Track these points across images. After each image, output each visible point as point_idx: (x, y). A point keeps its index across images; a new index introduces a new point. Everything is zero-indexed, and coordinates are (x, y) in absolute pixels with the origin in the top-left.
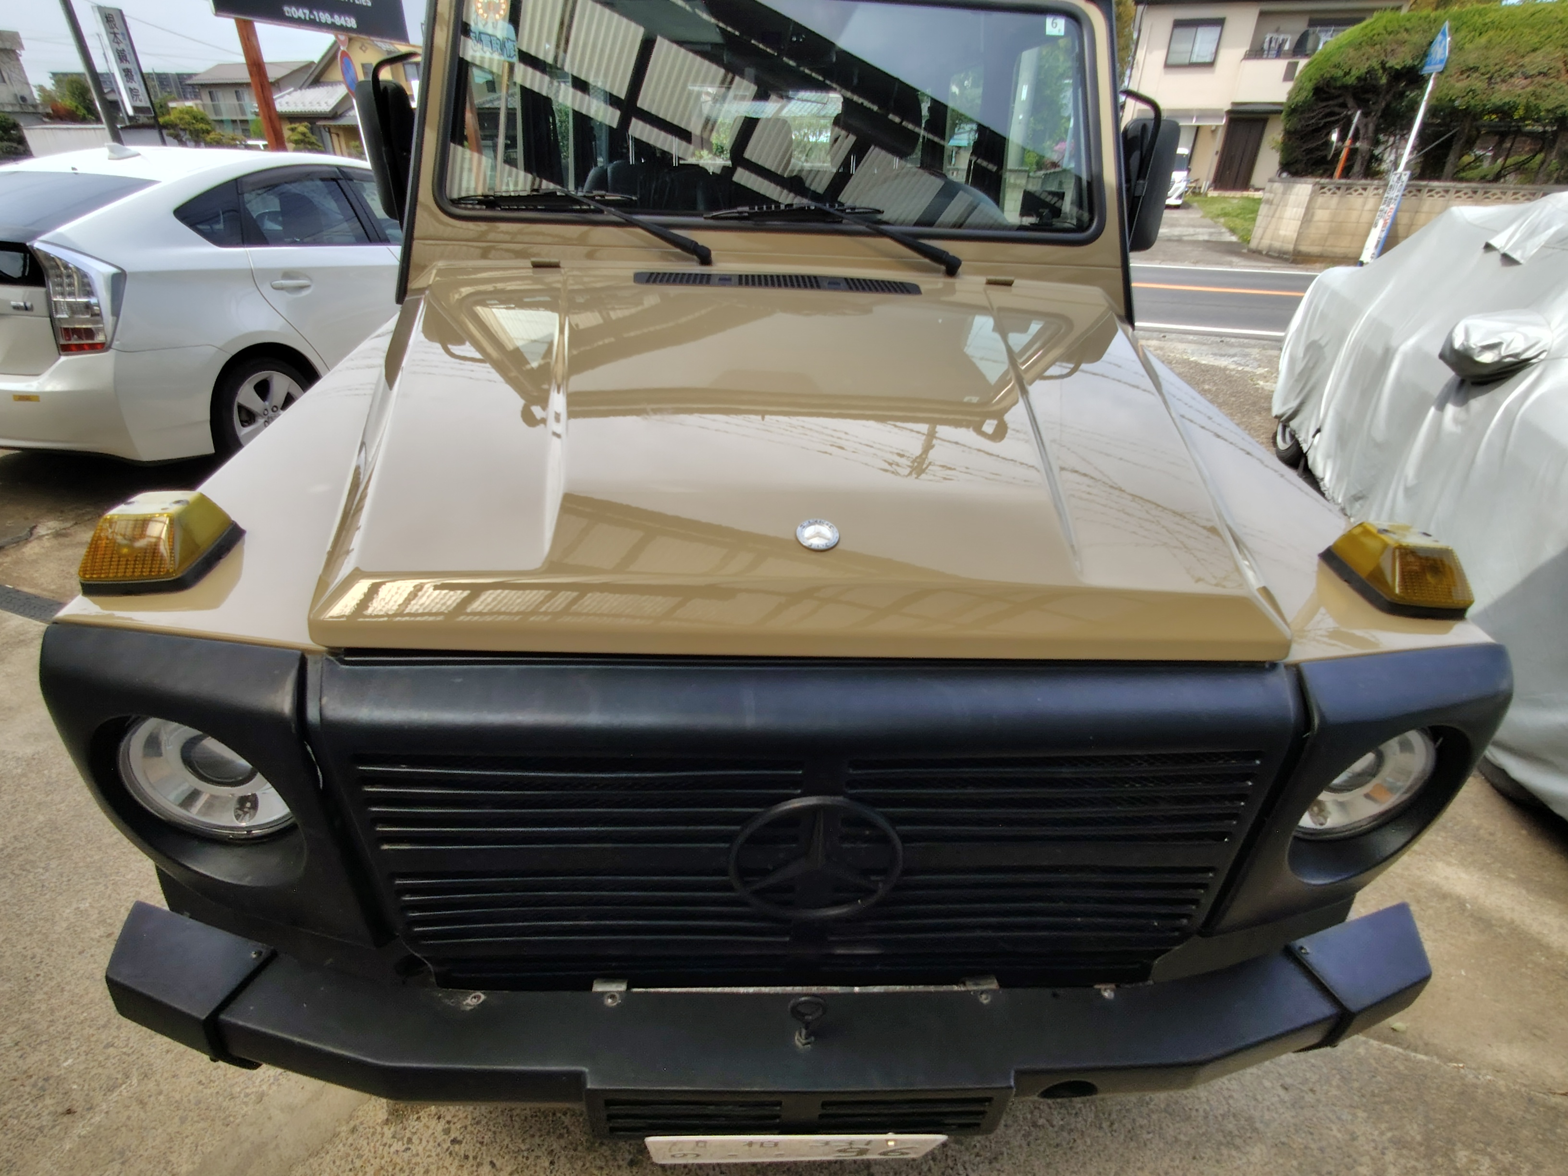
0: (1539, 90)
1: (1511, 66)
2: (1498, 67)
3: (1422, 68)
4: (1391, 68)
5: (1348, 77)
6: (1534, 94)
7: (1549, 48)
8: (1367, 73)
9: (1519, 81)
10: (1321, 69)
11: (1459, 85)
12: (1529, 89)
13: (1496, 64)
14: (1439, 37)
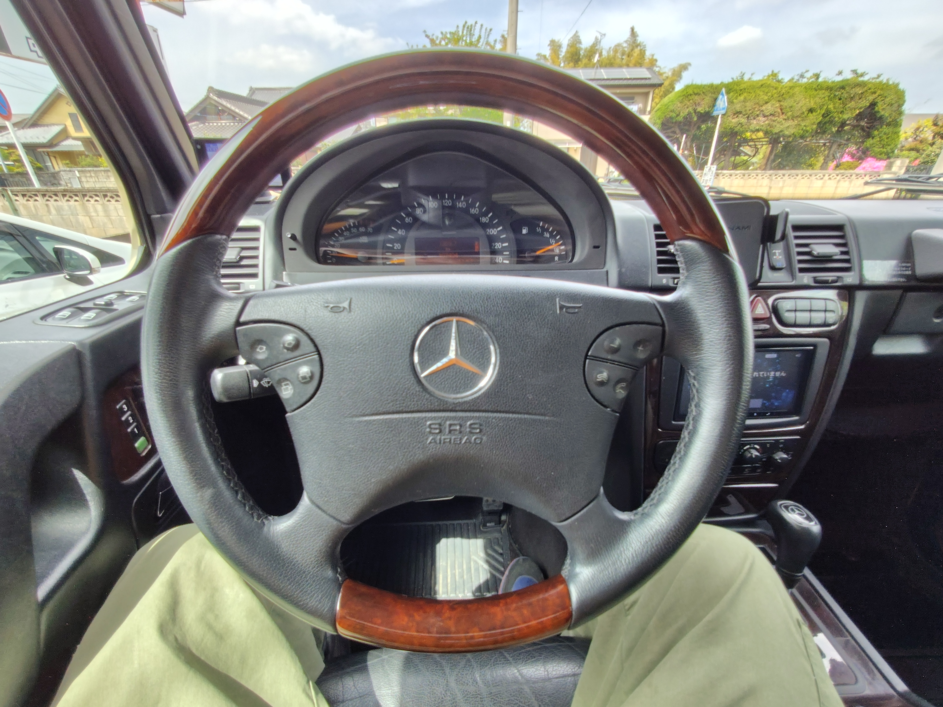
0: (771, 123)
1: (757, 111)
2: (751, 111)
3: (712, 112)
4: (699, 112)
5: (679, 117)
6: (769, 125)
7: (773, 102)
8: (688, 115)
9: (761, 119)
10: (664, 113)
11: (733, 120)
12: (767, 122)
13: (750, 110)
14: (720, 97)
